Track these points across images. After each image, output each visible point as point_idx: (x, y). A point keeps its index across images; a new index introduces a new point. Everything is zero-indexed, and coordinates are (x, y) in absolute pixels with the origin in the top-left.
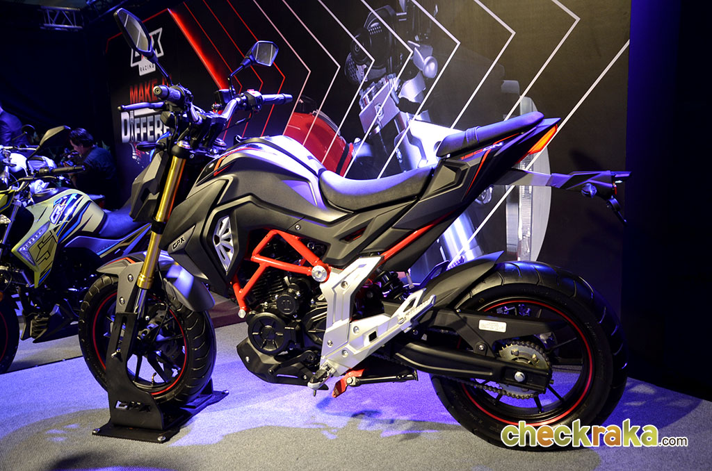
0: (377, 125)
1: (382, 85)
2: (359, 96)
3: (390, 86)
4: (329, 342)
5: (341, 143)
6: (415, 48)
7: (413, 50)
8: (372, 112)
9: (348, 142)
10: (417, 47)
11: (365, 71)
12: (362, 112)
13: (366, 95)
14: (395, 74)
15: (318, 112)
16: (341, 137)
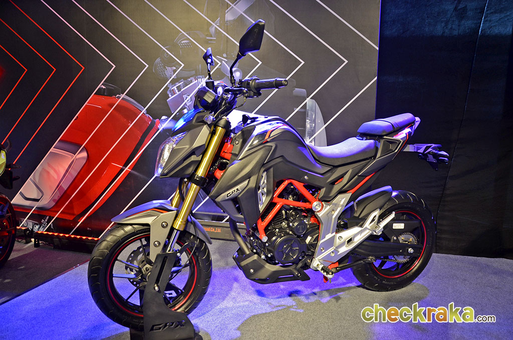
0: (185, 108)
1: (191, 82)
2: (167, 88)
3: (198, 83)
4: (322, 248)
5: (146, 119)
6: (223, 62)
7: (221, 62)
8: (180, 99)
9: (154, 118)
10: (224, 61)
11: (175, 71)
12: (170, 99)
13: (175, 88)
14: (204, 76)
15: (123, 96)
16: (147, 115)
